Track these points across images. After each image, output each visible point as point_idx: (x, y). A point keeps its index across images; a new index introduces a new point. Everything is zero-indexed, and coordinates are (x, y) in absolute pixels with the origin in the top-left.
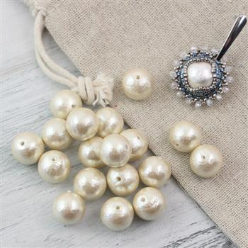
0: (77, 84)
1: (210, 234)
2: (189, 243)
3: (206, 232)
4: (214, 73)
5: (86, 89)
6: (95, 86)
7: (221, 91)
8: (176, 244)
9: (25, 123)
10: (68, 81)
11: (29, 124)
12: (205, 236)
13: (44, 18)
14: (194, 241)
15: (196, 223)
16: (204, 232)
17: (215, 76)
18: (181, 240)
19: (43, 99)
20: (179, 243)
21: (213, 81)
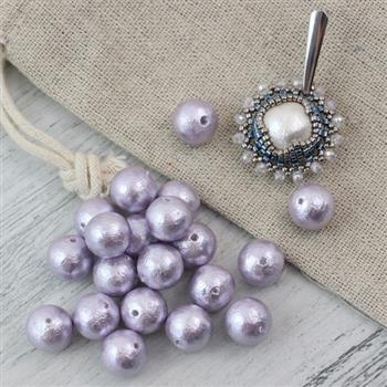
0: (72, 165)
1: (372, 349)
2: (341, 372)
3: (364, 346)
4: (310, 115)
5: (89, 176)
8: (319, 379)
12: (364, 353)
14: (347, 366)
15: (343, 335)
16: (360, 347)
17: (314, 118)
18: (326, 370)
20: (324, 375)
21: (313, 128)
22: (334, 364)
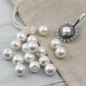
0: (23, 28)
2: (57, 85)
4: (71, 30)
5: (26, 30)
6: (29, 29)
7: (73, 37)
9: (6, 41)
10: (21, 27)
11: (7, 42)
13: (18, 8)
19: (13, 35)
20: (53, 84)
21: (71, 33)
22: (56, 83)
